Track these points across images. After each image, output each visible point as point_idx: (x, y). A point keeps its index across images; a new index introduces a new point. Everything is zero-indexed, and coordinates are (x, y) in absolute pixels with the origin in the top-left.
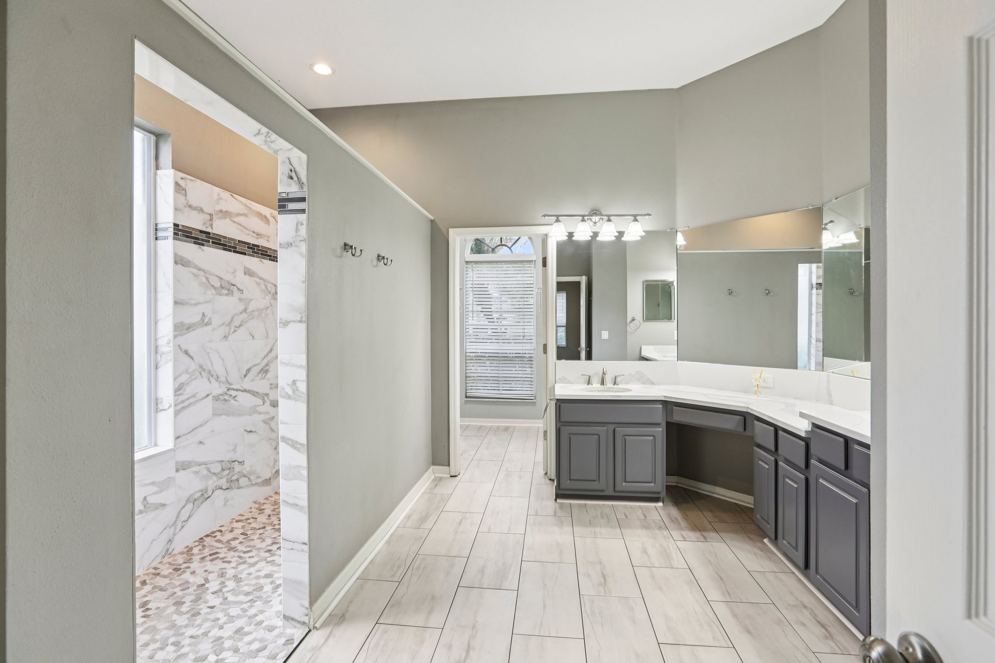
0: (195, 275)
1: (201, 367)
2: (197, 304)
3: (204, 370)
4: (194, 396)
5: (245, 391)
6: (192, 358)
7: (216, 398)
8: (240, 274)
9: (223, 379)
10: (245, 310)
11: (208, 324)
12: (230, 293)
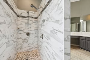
0: (3, 8)
1: (4, 35)
2: (3, 17)
3: (4, 36)
4: (2, 44)
5: (11, 40)
6: (2, 32)
7: (7, 43)
8: (11, 13)
9: (8, 38)
10: (11, 22)
11: (5, 23)
12: (9, 17)
